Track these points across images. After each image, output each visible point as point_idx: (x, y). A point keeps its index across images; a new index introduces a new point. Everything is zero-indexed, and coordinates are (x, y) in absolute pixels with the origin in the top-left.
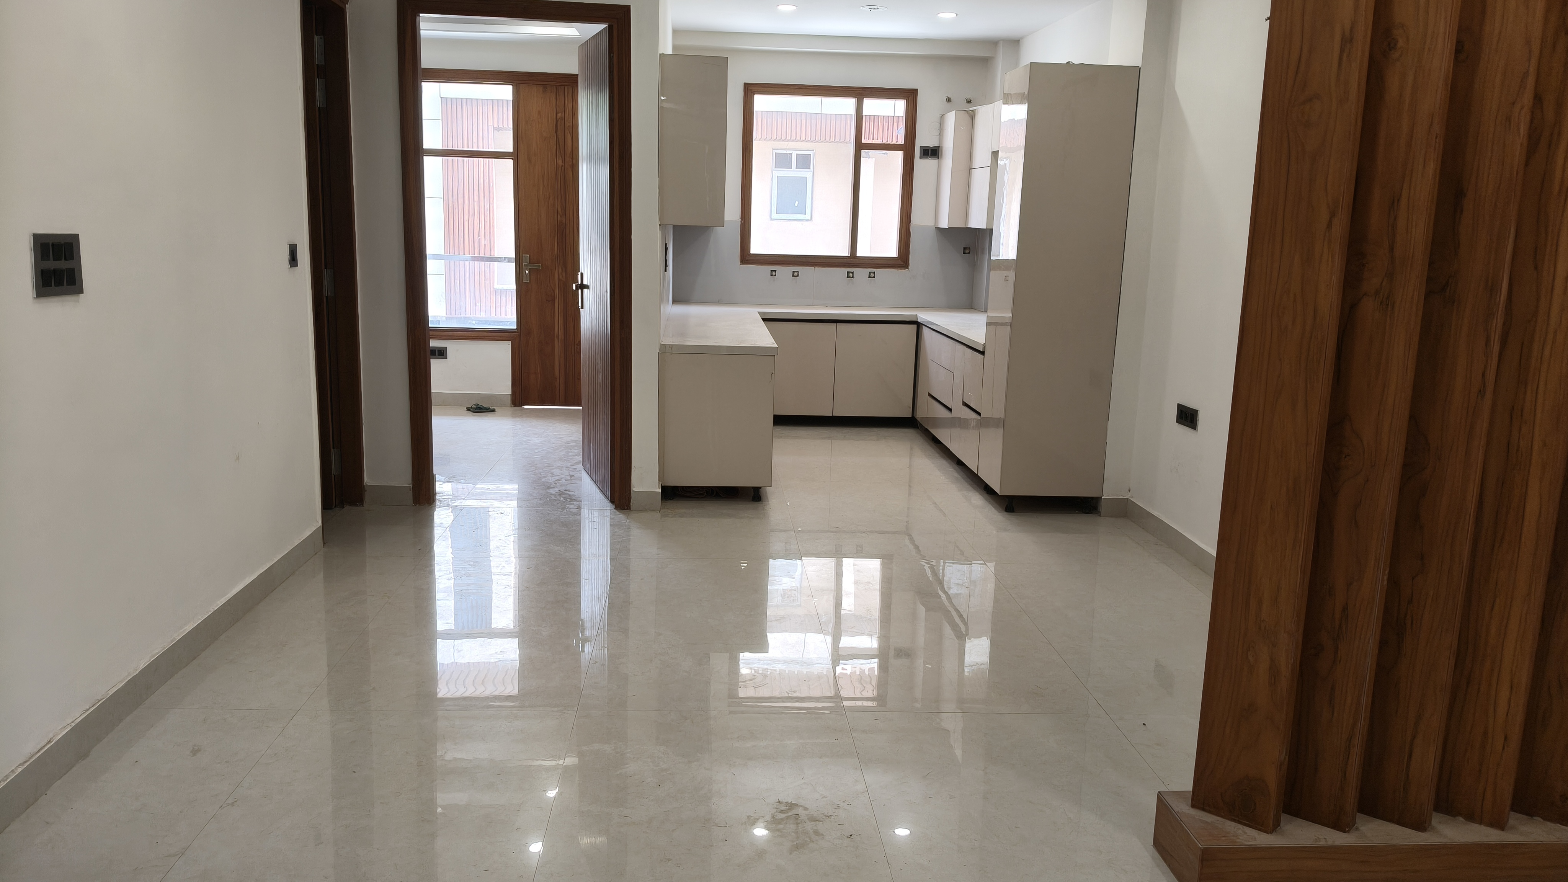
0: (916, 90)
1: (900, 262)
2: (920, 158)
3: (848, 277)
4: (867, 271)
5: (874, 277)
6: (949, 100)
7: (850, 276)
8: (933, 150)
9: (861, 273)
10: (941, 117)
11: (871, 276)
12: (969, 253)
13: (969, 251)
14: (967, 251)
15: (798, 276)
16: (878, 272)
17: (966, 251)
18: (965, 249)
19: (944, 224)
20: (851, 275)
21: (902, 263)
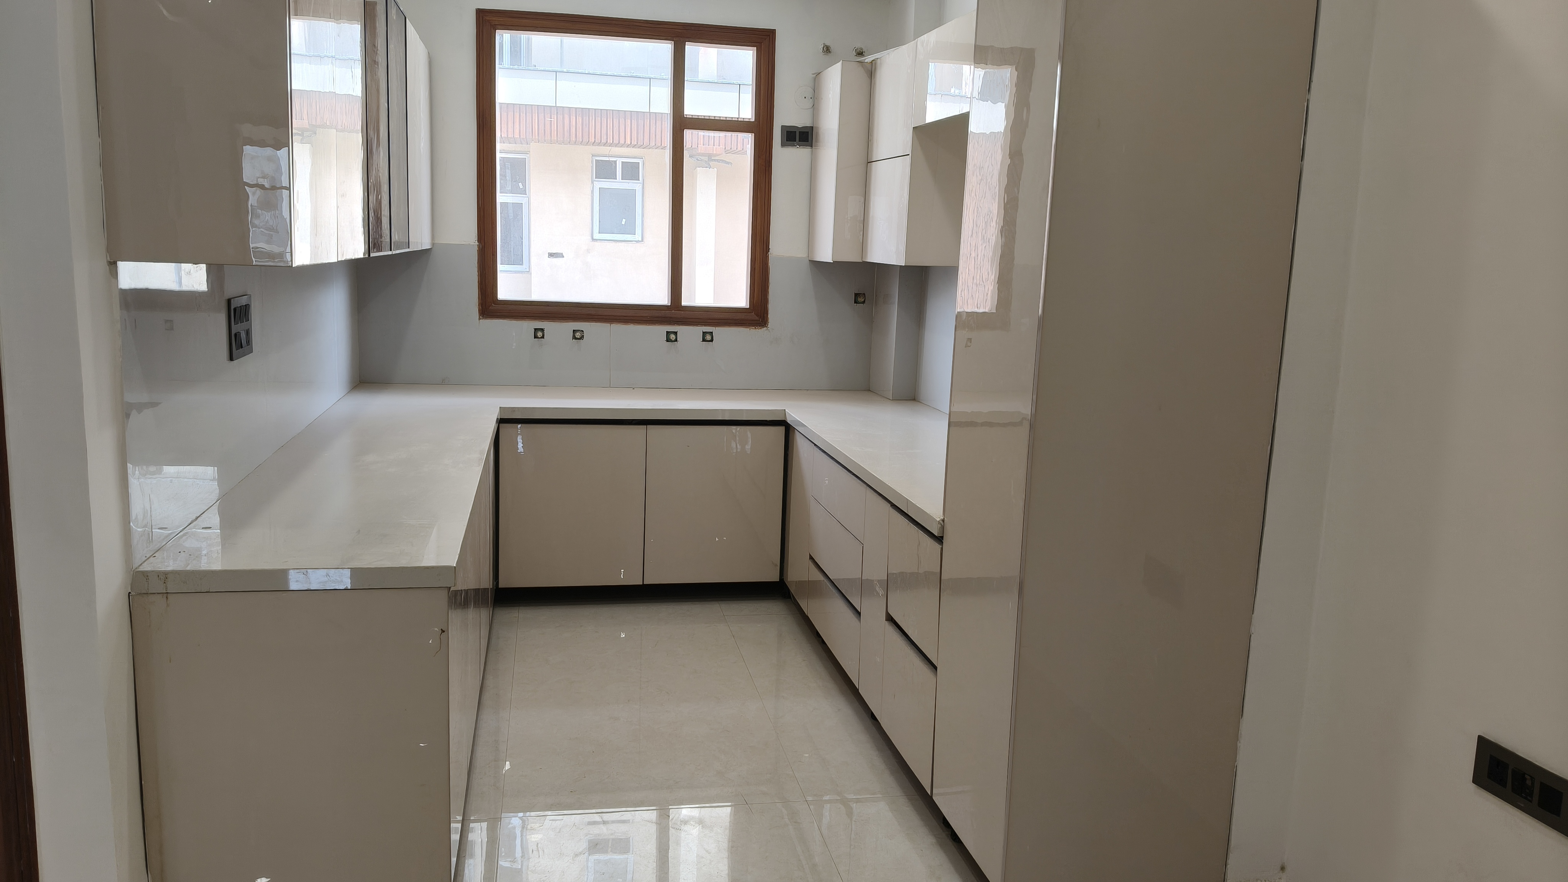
0: (773, 32)
1: (753, 316)
2: (783, 145)
3: (668, 340)
4: (699, 330)
5: (712, 340)
6: (827, 50)
7: (671, 338)
8: (803, 133)
9: (689, 334)
10: (815, 79)
11: (707, 338)
12: (864, 302)
13: (863, 300)
14: (861, 299)
15: (582, 338)
16: (719, 332)
17: (858, 298)
18: (856, 295)
19: (825, 254)
20: (673, 337)
21: (757, 318)
